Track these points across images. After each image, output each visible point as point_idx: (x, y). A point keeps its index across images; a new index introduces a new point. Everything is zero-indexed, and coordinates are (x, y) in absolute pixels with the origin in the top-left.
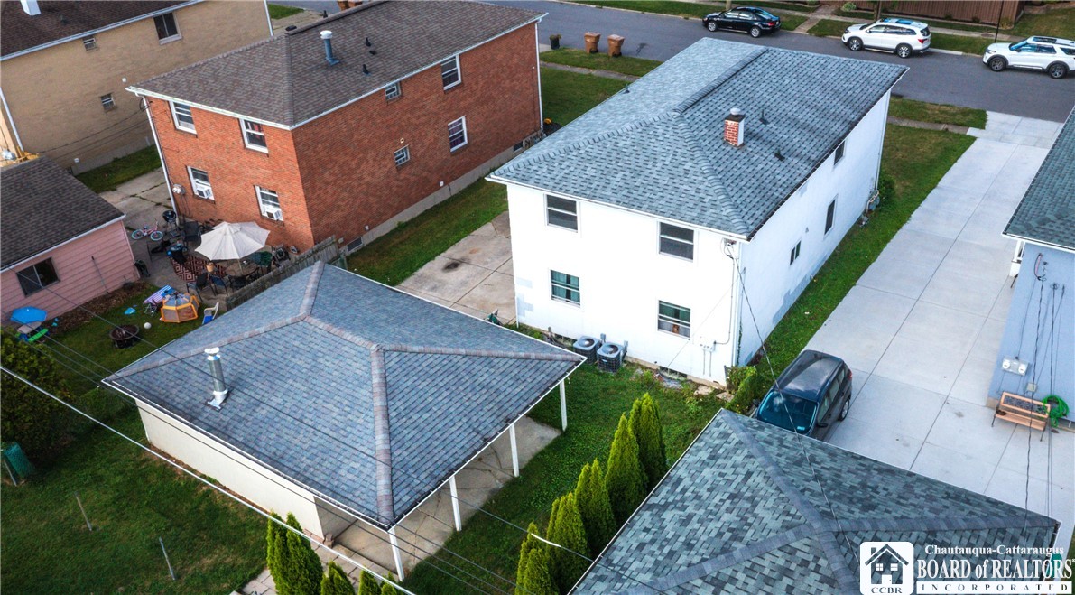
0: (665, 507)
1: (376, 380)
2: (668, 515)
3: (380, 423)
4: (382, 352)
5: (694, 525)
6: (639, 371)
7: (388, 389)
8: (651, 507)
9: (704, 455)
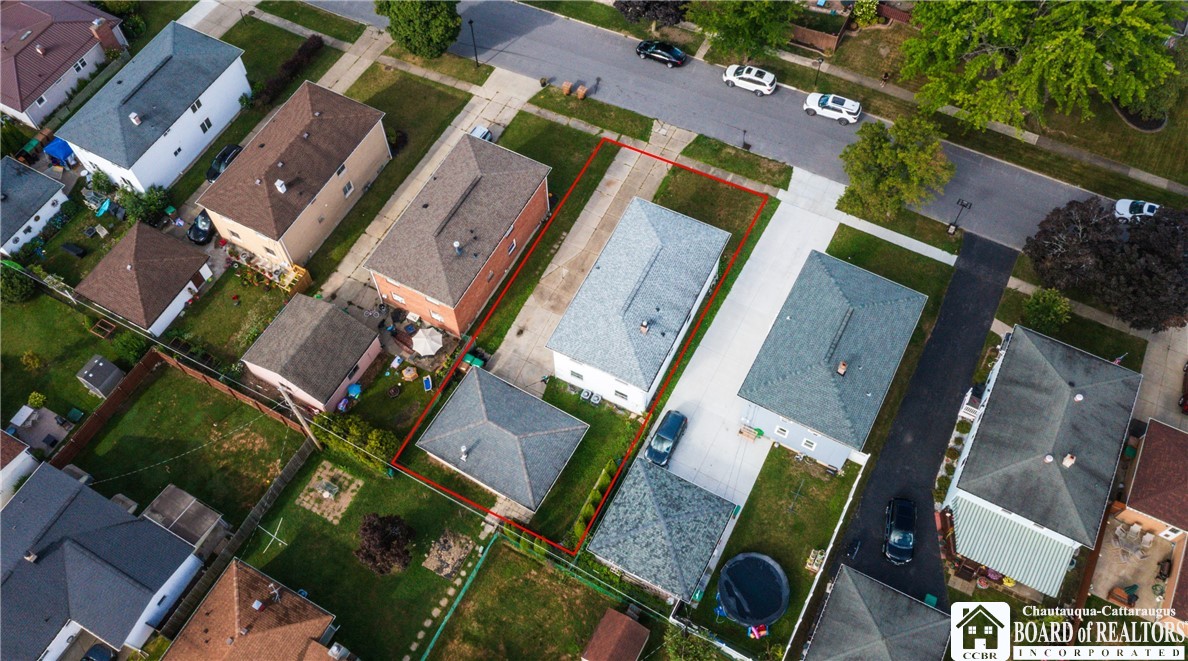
0: (619, 505)
1: (520, 453)
2: (621, 509)
3: (525, 471)
4: (520, 439)
5: (628, 515)
6: (608, 405)
7: (524, 455)
8: (615, 504)
9: (631, 482)
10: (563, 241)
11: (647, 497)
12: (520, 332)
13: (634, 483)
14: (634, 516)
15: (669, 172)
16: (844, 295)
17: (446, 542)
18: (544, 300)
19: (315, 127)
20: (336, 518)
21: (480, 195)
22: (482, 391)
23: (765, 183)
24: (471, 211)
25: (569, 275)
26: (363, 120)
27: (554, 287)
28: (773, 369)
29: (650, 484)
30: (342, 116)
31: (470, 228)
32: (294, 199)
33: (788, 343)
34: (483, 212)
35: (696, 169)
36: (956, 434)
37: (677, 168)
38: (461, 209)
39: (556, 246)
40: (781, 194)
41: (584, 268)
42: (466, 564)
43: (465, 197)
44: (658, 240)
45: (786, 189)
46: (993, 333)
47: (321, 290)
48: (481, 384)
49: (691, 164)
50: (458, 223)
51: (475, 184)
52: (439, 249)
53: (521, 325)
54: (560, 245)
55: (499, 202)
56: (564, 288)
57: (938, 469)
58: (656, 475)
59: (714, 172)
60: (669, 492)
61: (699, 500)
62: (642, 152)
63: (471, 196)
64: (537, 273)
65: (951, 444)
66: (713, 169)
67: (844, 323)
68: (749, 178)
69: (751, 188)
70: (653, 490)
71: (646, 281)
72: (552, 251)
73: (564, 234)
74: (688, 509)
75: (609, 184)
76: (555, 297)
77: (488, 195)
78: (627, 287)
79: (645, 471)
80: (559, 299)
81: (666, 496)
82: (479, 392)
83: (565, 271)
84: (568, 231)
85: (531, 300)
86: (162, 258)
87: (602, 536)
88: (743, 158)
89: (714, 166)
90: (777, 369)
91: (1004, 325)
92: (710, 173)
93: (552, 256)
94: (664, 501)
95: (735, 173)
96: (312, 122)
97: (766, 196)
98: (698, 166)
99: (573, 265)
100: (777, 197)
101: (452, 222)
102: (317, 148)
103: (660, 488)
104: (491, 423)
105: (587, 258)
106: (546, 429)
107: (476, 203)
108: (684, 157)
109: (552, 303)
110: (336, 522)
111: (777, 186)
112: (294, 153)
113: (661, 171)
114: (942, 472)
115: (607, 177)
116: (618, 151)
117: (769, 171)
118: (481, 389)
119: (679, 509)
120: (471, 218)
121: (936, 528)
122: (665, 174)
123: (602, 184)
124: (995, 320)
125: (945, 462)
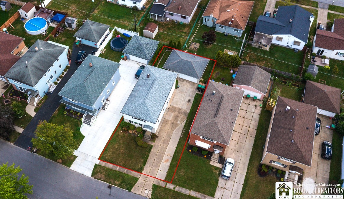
5: (150, 47)
10: (182, 134)
11: (145, 50)
12: (189, 101)
13: (149, 54)
14: (148, 46)
15: (143, 169)
16: (85, 87)
17: (196, 49)
18: (184, 112)
19: (290, 135)
20: (226, 50)
21: (213, 113)
22: (195, 71)
23: (104, 167)
24: (214, 107)
25: (177, 121)
26: (273, 145)
27: (181, 117)
28: (110, 69)
29: (145, 53)
30: (283, 144)
31: (212, 102)
32: (281, 109)
33: (105, 76)
34: (210, 108)
35: (132, 171)
36: (58, 82)
37: (140, 170)
38: (217, 106)
39: (184, 131)
40: (98, 162)
41: (172, 124)
42: (189, 45)
43: (218, 110)
44: (146, 102)
45: (96, 164)
46: (36, 112)
47: (261, 108)
48: (196, 73)
49: (134, 174)
50: (217, 102)
51: (216, 115)
52: (220, 93)
53: (190, 103)
54: (182, 132)
55: (205, 113)
56: (178, 116)
57: (66, 74)
58: (143, 56)
59: (124, 170)
60: (140, 52)
61: (132, 51)
62: (155, 178)
63: (215, 111)
64: (188, 121)
65: (60, 80)
66: (125, 172)
67: (87, 77)
68: (110, 169)
69: (110, 164)
70: (144, 51)
71: (149, 89)
72: (185, 129)
73: (181, 137)
74: (135, 48)
75: (167, 161)
76: (181, 113)
77: (210, 114)
78: (155, 87)
79: (146, 56)
80: (179, 113)
81: (141, 50)
82: (196, 70)
83: (179, 122)
84: (180, 138)
85: (188, 111)
86: (318, 97)
87: (156, 44)
88: (112, 178)
89: (124, 173)
90: (109, 68)
91: (31, 115)
92: (126, 170)
93: (184, 128)
94: (141, 49)
95: (116, 171)
96: (293, 137)
97: (105, 161)
98: (131, 173)
99: (177, 125)
100: (99, 161)
101: (219, 101)
102: (285, 128)
103: (142, 52)
104: (190, 61)
105: (172, 128)
106: (174, 63)
107: (213, 110)
108: (137, 177)
109: (181, 111)
110: (225, 50)
111: (99, 165)
112: (291, 123)
113: (147, 169)
114: (65, 73)
115: (169, 164)
116: (166, 178)
117: (101, 173)
118: (196, 71)
119: (137, 48)
120: (213, 105)
121: (71, 61)
122: (145, 168)
123: (170, 160)
124: (33, 117)
125: (64, 75)
